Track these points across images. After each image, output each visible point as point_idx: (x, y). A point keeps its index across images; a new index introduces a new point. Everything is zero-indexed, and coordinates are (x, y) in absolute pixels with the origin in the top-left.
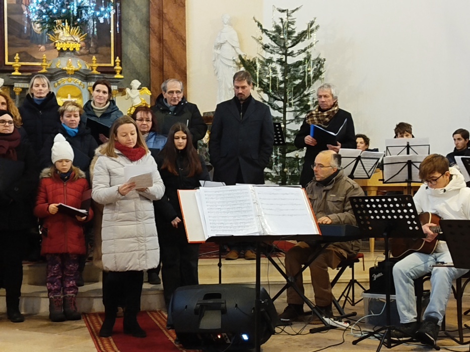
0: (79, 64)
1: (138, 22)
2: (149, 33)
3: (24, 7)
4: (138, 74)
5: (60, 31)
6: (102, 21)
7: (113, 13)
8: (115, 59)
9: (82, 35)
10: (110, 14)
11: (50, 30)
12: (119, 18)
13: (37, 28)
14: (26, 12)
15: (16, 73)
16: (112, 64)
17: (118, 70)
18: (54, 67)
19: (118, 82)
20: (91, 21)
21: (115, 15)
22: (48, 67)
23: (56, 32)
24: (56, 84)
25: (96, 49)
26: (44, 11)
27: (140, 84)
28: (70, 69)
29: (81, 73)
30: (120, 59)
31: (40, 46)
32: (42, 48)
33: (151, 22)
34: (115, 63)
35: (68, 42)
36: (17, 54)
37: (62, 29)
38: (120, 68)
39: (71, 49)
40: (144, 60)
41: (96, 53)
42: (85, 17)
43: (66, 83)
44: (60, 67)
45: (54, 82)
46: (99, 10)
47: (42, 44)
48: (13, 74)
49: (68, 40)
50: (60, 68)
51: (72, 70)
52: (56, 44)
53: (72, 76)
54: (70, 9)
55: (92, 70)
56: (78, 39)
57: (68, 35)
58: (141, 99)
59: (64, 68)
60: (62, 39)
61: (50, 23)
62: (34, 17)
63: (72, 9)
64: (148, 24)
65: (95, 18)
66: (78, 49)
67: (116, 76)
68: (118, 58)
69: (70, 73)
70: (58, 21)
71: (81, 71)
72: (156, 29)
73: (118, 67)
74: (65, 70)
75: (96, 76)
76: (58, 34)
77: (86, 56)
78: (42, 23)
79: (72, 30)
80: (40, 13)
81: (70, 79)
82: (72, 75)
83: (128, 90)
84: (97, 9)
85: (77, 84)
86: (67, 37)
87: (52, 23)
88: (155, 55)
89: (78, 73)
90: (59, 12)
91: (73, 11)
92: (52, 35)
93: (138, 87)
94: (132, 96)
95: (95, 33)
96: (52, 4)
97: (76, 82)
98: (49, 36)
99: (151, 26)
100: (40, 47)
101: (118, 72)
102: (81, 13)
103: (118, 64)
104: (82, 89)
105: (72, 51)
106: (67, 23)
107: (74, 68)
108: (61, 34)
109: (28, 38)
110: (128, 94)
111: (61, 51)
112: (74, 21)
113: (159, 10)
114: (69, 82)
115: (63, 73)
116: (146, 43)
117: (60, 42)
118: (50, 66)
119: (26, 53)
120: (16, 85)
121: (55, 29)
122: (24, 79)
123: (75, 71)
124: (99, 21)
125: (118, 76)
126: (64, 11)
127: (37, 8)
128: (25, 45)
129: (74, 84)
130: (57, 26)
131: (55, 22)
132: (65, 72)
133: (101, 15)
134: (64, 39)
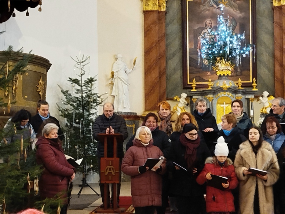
0: (230, 84)
1: (267, 55)
2: (274, 61)
4: (267, 86)
5: (219, 64)
6: (244, 56)
8: (253, 79)
9: (232, 66)
10: (249, 52)
12: (255, 54)
13: (206, 62)
14: (199, 54)
15: (194, 90)
16: (251, 81)
17: (254, 86)
18: (215, 86)
19: (254, 93)
20: (238, 57)
21: (253, 52)
22: (212, 86)
23: (217, 65)
24: (217, 96)
25: (241, 72)
26: (210, 52)
27: (268, 94)
28: (225, 87)
29: (232, 89)
30: (256, 79)
32: (209, 73)
33: (276, 54)
34: (253, 81)
35: (223, 71)
36: (194, 79)
37: (221, 63)
38: (256, 84)
39: (226, 75)
40: (271, 78)
41: (241, 75)
42: (234, 55)
43: (223, 95)
46: (243, 50)
47: (209, 71)
48: (192, 90)
50: (219, 87)
52: (217, 72)
53: (226, 91)
54: (225, 50)
55: (239, 87)
56: (230, 68)
57: (224, 66)
58: (269, 103)
60: (221, 69)
61: (214, 59)
63: (226, 51)
65: (241, 55)
66: (230, 75)
67: (253, 90)
69: (225, 89)
70: (218, 58)
72: (278, 58)
73: (254, 84)
74: (223, 88)
75: (241, 91)
77: (235, 78)
79: (226, 63)
80: (208, 54)
81: (225, 93)
83: (261, 98)
84: (241, 49)
88: (278, 74)
89: (230, 89)
90: (219, 52)
91: (227, 52)
92: (215, 67)
93: (267, 96)
94: (263, 101)
95: (241, 64)
96: (214, 48)
97: (229, 95)
99: (275, 57)
100: (207, 73)
102: (232, 53)
104: (232, 99)
106: (223, 59)
107: (228, 86)
108: (220, 66)
109: (201, 68)
110: (261, 100)
111: (220, 76)
112: (229, 58)
113: (280, 47)
114: (225, 95)
116: (272, 67)
117: (219, 71)
119: (199, 77)
120: (194, 97)
121: (216, 63)
122: (198, 94)
123: (228, 88)
125: (255, 89)
126: (221, 52)
127: (206, 51)
128: (199, 72)
129: (228, 96)
130: (217, 61)
132: (222, 89)
133: (244, 53)
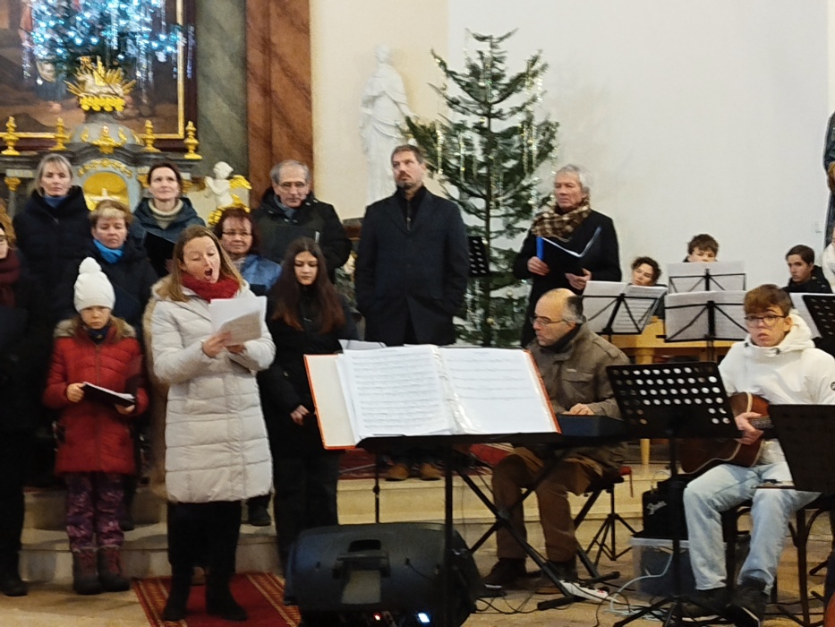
0: (122, 136)
1: (227, 59)
2: (246, 79)
3: (23, 35)
4: (227, 151)
5: (87, 77)
6: (161, 57)
7: (183, 45)
8: (186, 124)
9: (127, 83)
10: (176, 47)
11: (70, 76)
12: (192, 55)
13: (47, 71)
14: (26, 44)
15: (10, 152)
16: (181, 135)
17: (190, 144)
18: (77, 140)
19: (190, 166)
20: (143, 62)
21: (186, 47)
22: (66, 142)
23: (81, 78)
24: (82, 172)
25: (151, 107)
26: (59, 41)
27: (230, 169)
28: (106, 143)
29: (127, 151)
30: (195, 125)
31: (51, 102)
32: (56, 106)
33: (250, 60)
34: (186, 133)
35: (101, 96)
36: (12, 119)
37: (92, 72)
38: (195, 141)
39: (108, 109)
40: (238, 127)
41: (152, 116)
42: (132, 51)
43: (99, 168)
44: (89, 141)
45: (79, 167)
46: (157, 39)
47: (55, 100)
48: (4, 153)
49: (101, 93)
50: (89, 143)
51: (110, 146)
52: (81, 100)
53: (110, 156)
54: (105, 37)
55: (146, 145)
56: (119, 90)
57: (102, 84)
58: (233, 197)
59: (95, 143)
60: (91, 91)
61: (70, 63)
62: (42, 52)
63: (109, 38)
64: (244, 64)
65: (150, 54)
66: (119, 109)
67: (188, 156)
68: (190, 123)
69: (106, 151)
70: (84, 59)
71: (126, 147)
72: (259, 72)
73: (192, 141)
74: (98, 146)
75: (153, 157)
76: (83, 83)
77: (134, 121)
78: (54, 63)
79: (108, 74)
80: (52, 45)
81: (105, 162)
82: (109, 154)
83: (209, 181)
84: (153, 37)
85: (118, 171)
86: (99, 86)
87: (73, 62)
88: (257, 119)
89: (121, 151)
90: (86, 43)
91: (111, 41)
92: (74, 84)
93: (227, 175)
94: (216, 190)
95: (151, 79)
96: (73, 28)
97: (117, 167)
98: (67, 86)
99: (249, 66)
100: (51, 106)
101: (191, 148)
102: (125, 45)
103: (191, 134)
104: (126, 179)
105: (110, 113)
106: (99, 63)
107: (114, 142)
108: (89, 83)
110: (210, 188)
111: (91, 112)
112: (114, 58)
113: (263, 39)
114: (104, 166)
115: (94, 151)
116: (241, 97)
117: (87, 96)
118: (71, 138)
119: (27, 116)
120: (10, 173)
121: (79, 73)
122: (27, 163)
123: (115, 148)
124: (156, 58)
125: (191, 156)
126: (94, 40)
127: (48, 36)
128: (25, 101)
129: (114, 171)
130: (82, 68)
131: (79, 62)
132: (97, 149)
133: (161, 48)
134: (95, 91)
